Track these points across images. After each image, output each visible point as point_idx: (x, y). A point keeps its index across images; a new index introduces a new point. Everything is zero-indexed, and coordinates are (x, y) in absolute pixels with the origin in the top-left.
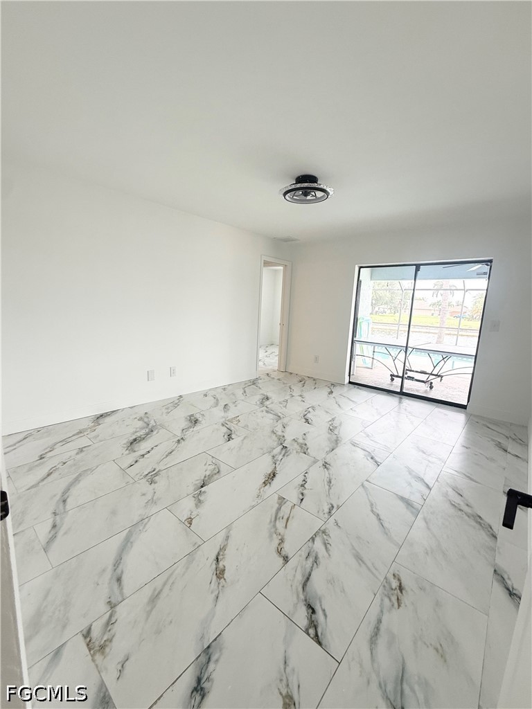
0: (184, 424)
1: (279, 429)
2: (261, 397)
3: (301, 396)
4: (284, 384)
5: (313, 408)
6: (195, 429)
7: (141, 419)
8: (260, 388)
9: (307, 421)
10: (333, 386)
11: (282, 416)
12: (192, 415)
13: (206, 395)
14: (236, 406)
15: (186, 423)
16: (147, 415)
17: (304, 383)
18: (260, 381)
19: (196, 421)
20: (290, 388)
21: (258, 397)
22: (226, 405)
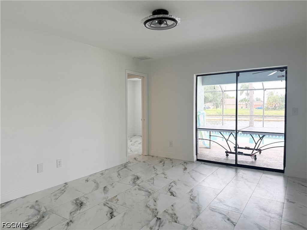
0: (71, 207)
1: (151, 203)
2: (132, 177)
3: (163, 173)
4: (149, 165)
5: (174, 182)
6: (82, 211)
7: (32, 207)
8: (131, 170)
9: (172, 194)
10: (186, 163)
11: (152, 192)
12: (77, 199)
13: (87, 181)
14: (113, 187)
15: (73, 207)
16: (38, 203)
17: (164, 163)
18: (129, 165)
19: (82, 204)
20: (154, 168)
21: (130, 178)
22: (105, 187)
